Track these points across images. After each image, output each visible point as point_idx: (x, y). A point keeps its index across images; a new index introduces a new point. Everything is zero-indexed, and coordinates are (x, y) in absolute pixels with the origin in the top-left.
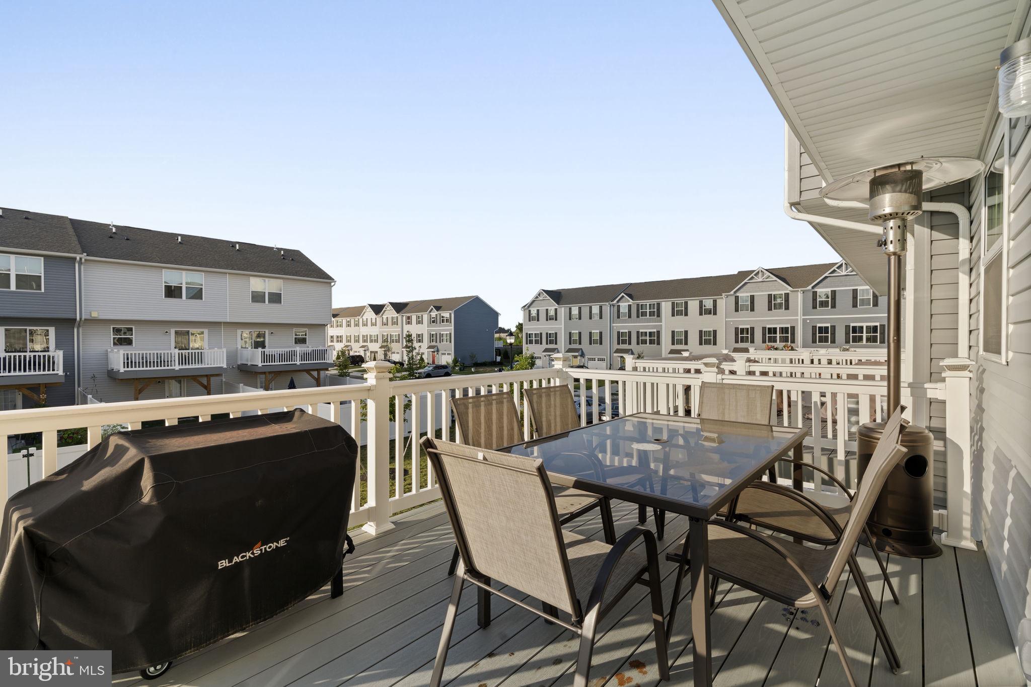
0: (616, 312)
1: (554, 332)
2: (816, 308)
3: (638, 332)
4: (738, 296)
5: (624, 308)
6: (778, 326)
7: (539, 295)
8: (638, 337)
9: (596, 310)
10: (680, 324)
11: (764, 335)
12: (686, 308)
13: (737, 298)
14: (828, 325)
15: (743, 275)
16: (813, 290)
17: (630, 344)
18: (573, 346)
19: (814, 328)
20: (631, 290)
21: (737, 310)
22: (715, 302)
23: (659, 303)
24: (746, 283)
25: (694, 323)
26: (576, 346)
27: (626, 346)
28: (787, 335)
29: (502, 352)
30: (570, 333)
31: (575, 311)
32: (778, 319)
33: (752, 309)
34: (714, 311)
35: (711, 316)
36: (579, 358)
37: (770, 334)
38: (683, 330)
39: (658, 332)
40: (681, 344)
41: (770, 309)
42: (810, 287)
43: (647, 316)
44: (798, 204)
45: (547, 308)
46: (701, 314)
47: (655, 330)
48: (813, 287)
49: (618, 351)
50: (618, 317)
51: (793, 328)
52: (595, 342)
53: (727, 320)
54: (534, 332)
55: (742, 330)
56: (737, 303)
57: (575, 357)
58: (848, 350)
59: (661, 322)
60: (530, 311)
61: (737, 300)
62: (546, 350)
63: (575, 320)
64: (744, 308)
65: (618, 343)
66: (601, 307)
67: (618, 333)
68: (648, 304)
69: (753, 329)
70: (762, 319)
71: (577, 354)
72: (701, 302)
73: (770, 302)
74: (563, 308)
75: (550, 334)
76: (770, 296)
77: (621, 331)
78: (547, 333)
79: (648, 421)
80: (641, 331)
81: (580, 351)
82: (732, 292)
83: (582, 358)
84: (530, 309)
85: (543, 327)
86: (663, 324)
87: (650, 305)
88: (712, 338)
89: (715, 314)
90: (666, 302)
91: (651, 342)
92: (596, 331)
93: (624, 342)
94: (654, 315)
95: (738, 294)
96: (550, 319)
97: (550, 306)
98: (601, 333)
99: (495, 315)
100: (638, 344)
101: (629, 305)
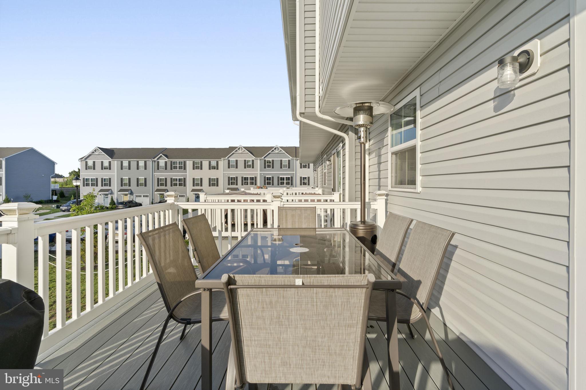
0: (157, 165)
1: (108, 178)
2: (266, 168)
3: (171, 179)
4: (230, 160)
5: (162, 163)
6: (249, 177)
7: (95, 151)
8: (171, 182)
9: (142, 163)
10: (198, 174)
11: (242, 181)
12: (201, 165)
13: (229, 161)
14: (271, 176)
15: (232, 149)
16: (264, 159)
17: (166, 186)
18: (124, 188)
19: (265, 177)
20: (167, 153)
21: (229, 167)
22: (217, 162)
23: (185, 162)
24: (233, 153)
25: (206, 174)
26: (127, 187)
27: (163, 187)
28: (253, 181)
29: (58, 193)
30: (122, 179)
31: (126, 163)
32: (249, 173)
33: (237, 167)
34: (216, 168)
35: (215, 170)
36: (129, 195)
37: (245, 180)
38: (200, 178)
39: (185, 179)
40: (198, 186)
41: (245, 168)
42: (263, 158)
43: (177, 169)
44: (303, 113)
45: (102, 161)
46: (210, 169)
47: (183, 178)
48: (264, 158)
49: (158, 190)
50: (158, 169)
51: (256, 178)
52: (141, 185)
53: (224, 172)
54: (90, 178)
55: (232, 178)
56: (229, 164)
57: (126, 195)
58: (289, 188)
59: (186, 173)
60: (86, 162)
61: (229, 162)
62: (101, 191)
63: (126, 170)
64: (233, 166)
65: (158, 186)
66: (145, 162)
67: (158, 179)
68: (178, 161)
69: (237, 178)
70: (241, 172)
71: (127, 193)
72: (210, 162)
73: (245, 164)
74: (116, 162)
75: (105, 179)
76: (245, 161)
77: (160, 178)
78: (102, 179)
79: (259, 233)
80: (173, 178)
81: (130, 191)
82: (226, 158)
83: (131, 195)
84: (87, 160)
85: (99, 174)
86: (188, 174)
87: (179, 162)
88: (216, 182)
89: (217, 169)
90: (190, 161)
91: (180, 185)
92: (142, 178)
93: (162, 185)
94: (182, 169)
95: (229, 159)
96: (105, 169)
97: (105, 159)
98: (145, 179)
99: (52, 164)
100: (171, 186)
101: (165, 162)
